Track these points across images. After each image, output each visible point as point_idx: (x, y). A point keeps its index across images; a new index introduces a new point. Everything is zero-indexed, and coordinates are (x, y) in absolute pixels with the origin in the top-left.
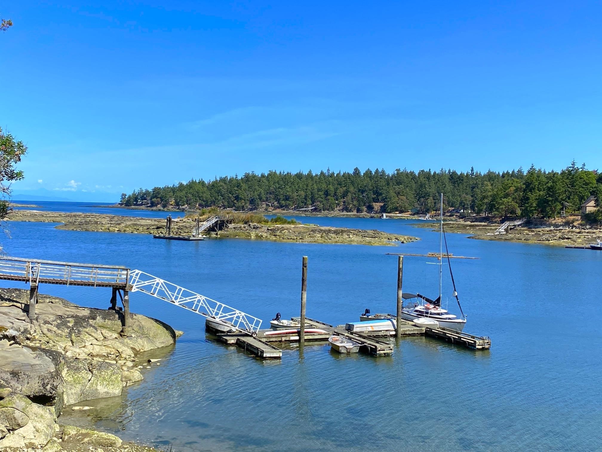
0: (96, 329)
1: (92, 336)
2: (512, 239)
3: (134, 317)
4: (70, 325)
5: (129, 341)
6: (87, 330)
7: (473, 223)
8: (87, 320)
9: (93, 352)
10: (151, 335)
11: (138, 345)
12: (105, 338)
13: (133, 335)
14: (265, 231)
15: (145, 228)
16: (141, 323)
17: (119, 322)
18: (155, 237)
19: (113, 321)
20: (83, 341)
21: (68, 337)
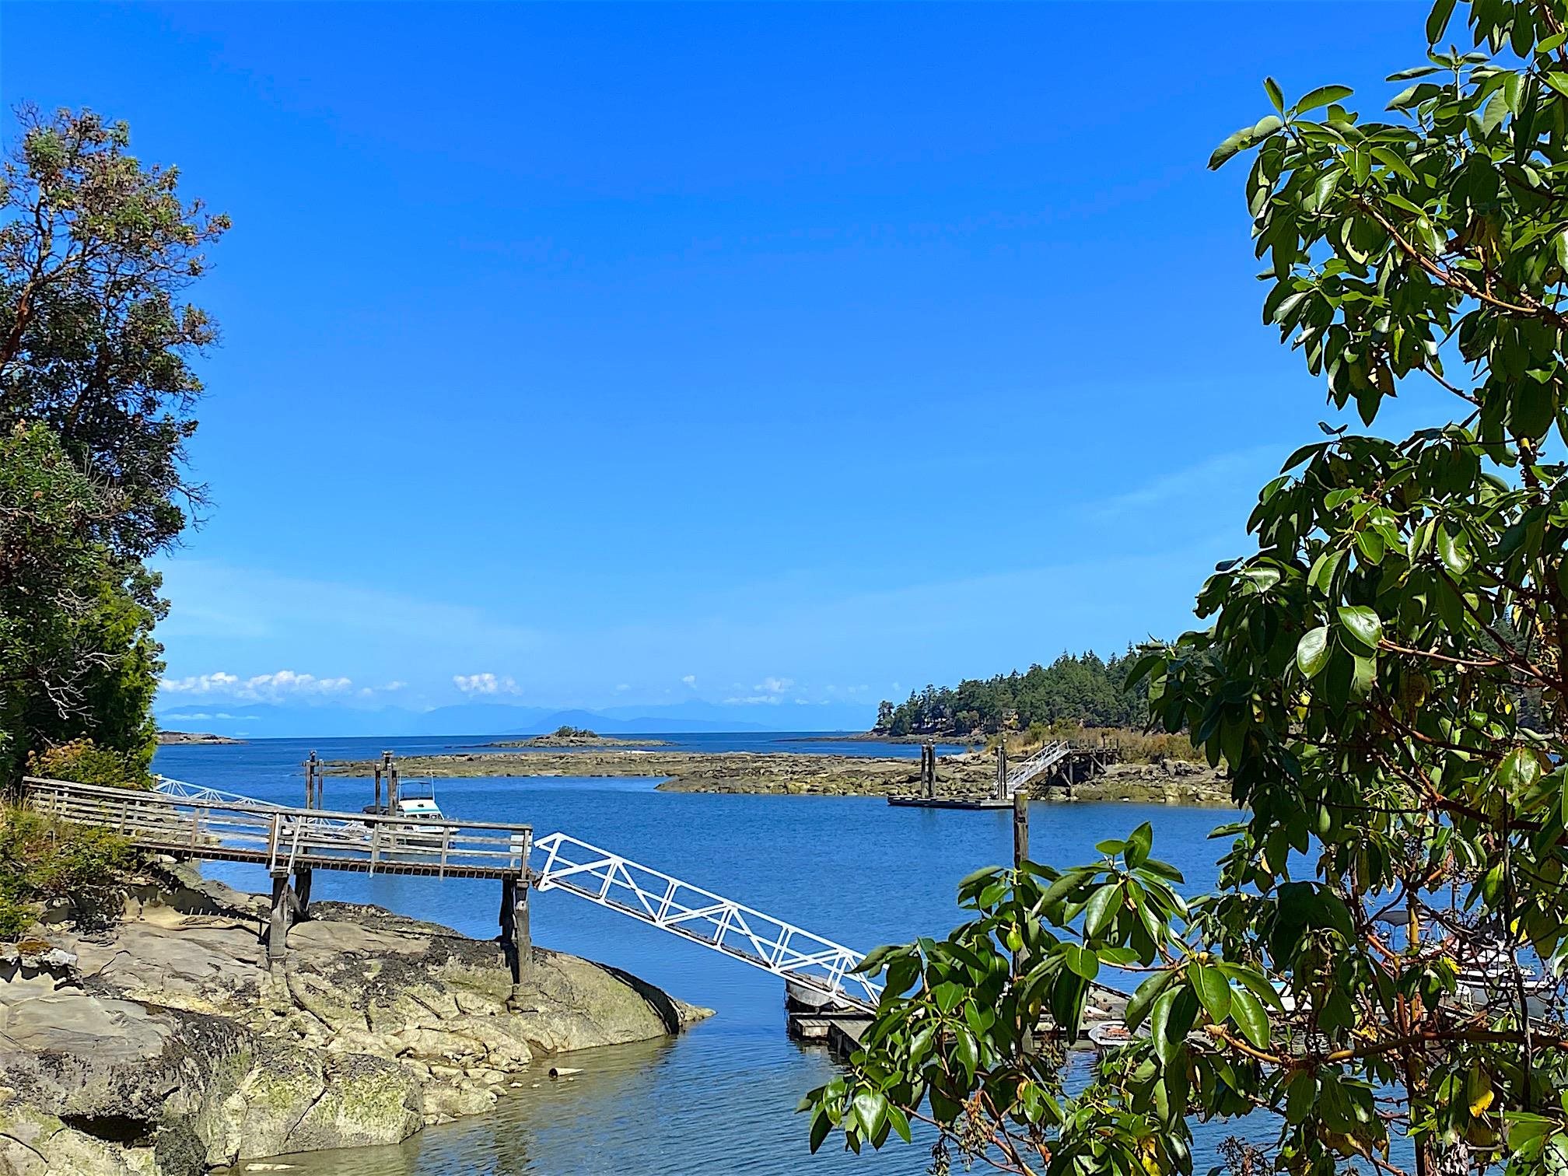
0: (442, 990)
1: (427, 1007)
3: (550, 959)
4: (370, 976)
5: (523, 1023)
6: (414, 990)
8: (419, 964)
9: (418, 1048)
10: (592, 1010)
11: (552, 1034)
12: (464, 1013)
13: (541, 1009)
14: (1210, 781)
15: (879, 781)
16: (566, 976)
17: (507, 973)
19: (491, 970)
20: (398, 1018)
21: (358, 1006)
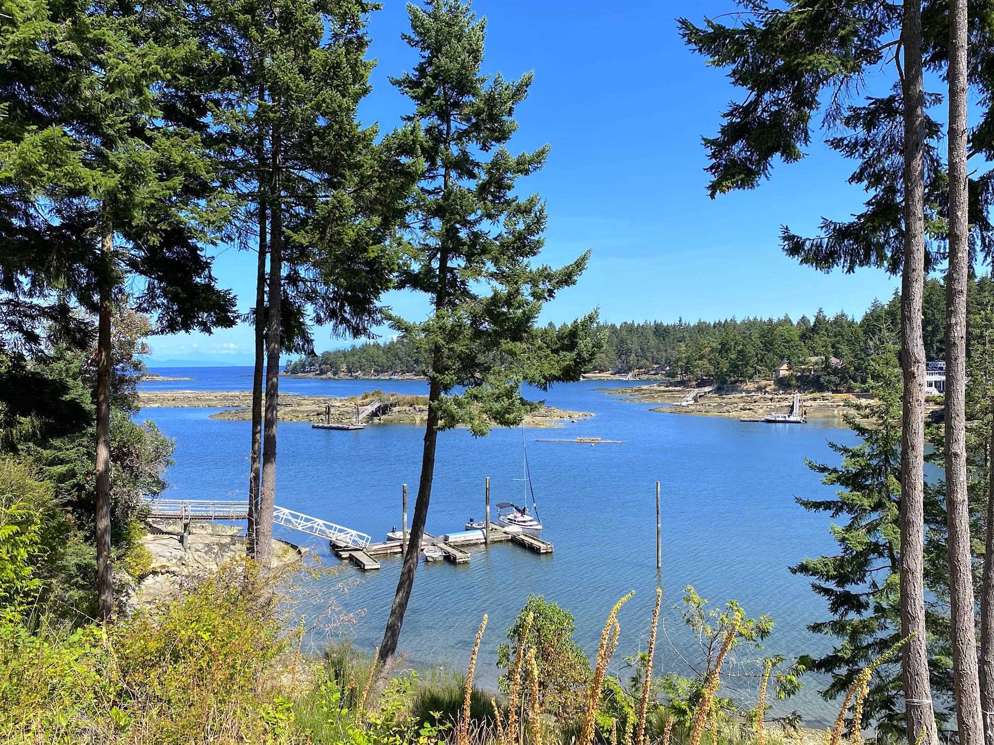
2: (693, 411)
4: (215, 551)
7: (667, 389)
8: (229, 546)
15: (305, 414)
18: (314, 427)
